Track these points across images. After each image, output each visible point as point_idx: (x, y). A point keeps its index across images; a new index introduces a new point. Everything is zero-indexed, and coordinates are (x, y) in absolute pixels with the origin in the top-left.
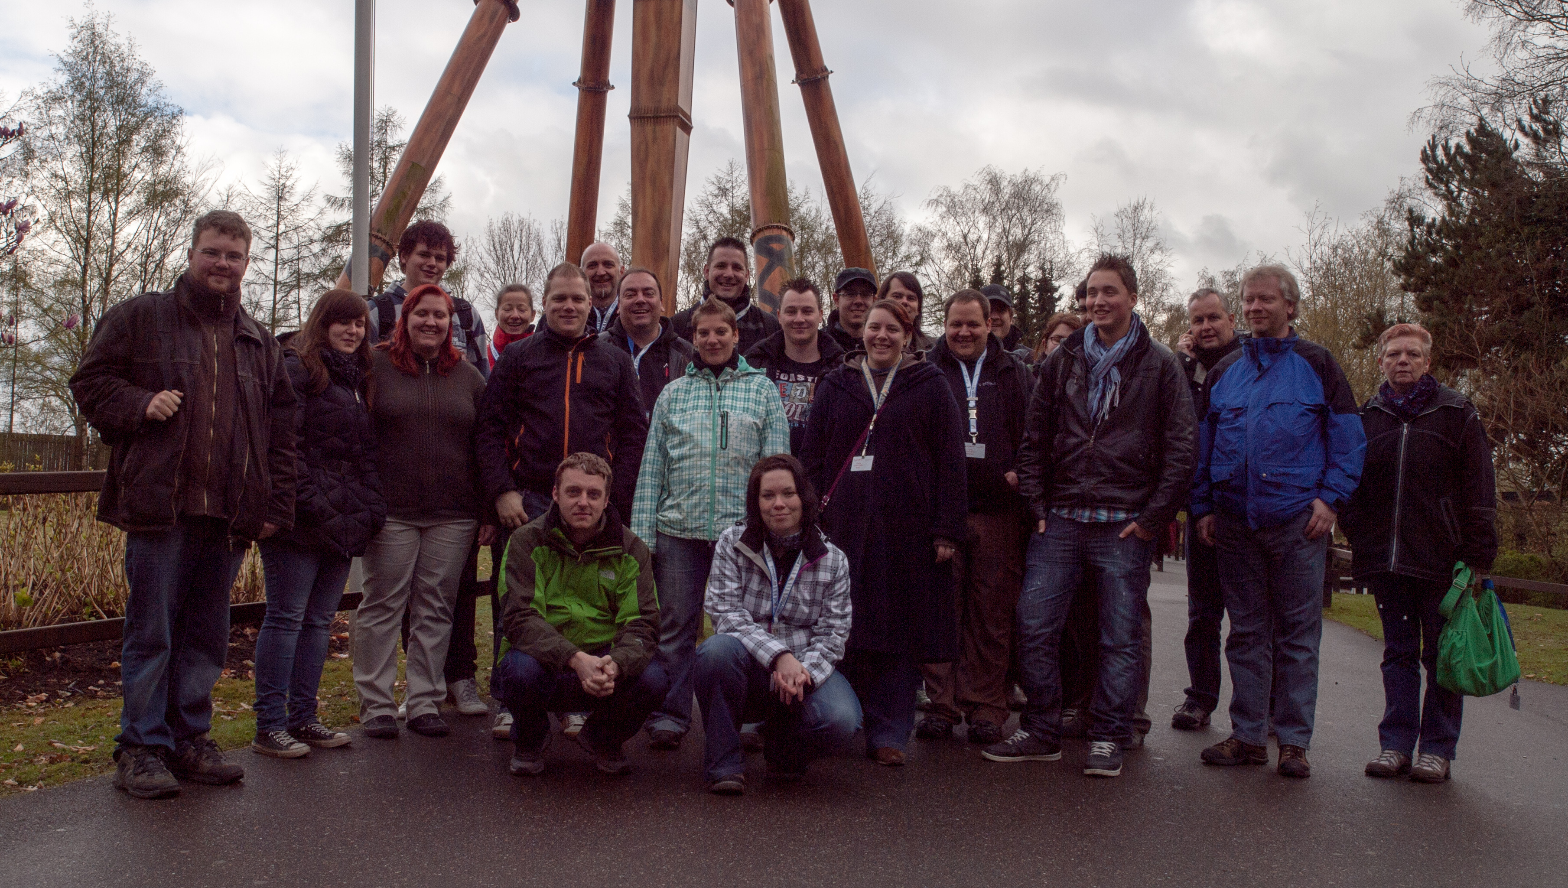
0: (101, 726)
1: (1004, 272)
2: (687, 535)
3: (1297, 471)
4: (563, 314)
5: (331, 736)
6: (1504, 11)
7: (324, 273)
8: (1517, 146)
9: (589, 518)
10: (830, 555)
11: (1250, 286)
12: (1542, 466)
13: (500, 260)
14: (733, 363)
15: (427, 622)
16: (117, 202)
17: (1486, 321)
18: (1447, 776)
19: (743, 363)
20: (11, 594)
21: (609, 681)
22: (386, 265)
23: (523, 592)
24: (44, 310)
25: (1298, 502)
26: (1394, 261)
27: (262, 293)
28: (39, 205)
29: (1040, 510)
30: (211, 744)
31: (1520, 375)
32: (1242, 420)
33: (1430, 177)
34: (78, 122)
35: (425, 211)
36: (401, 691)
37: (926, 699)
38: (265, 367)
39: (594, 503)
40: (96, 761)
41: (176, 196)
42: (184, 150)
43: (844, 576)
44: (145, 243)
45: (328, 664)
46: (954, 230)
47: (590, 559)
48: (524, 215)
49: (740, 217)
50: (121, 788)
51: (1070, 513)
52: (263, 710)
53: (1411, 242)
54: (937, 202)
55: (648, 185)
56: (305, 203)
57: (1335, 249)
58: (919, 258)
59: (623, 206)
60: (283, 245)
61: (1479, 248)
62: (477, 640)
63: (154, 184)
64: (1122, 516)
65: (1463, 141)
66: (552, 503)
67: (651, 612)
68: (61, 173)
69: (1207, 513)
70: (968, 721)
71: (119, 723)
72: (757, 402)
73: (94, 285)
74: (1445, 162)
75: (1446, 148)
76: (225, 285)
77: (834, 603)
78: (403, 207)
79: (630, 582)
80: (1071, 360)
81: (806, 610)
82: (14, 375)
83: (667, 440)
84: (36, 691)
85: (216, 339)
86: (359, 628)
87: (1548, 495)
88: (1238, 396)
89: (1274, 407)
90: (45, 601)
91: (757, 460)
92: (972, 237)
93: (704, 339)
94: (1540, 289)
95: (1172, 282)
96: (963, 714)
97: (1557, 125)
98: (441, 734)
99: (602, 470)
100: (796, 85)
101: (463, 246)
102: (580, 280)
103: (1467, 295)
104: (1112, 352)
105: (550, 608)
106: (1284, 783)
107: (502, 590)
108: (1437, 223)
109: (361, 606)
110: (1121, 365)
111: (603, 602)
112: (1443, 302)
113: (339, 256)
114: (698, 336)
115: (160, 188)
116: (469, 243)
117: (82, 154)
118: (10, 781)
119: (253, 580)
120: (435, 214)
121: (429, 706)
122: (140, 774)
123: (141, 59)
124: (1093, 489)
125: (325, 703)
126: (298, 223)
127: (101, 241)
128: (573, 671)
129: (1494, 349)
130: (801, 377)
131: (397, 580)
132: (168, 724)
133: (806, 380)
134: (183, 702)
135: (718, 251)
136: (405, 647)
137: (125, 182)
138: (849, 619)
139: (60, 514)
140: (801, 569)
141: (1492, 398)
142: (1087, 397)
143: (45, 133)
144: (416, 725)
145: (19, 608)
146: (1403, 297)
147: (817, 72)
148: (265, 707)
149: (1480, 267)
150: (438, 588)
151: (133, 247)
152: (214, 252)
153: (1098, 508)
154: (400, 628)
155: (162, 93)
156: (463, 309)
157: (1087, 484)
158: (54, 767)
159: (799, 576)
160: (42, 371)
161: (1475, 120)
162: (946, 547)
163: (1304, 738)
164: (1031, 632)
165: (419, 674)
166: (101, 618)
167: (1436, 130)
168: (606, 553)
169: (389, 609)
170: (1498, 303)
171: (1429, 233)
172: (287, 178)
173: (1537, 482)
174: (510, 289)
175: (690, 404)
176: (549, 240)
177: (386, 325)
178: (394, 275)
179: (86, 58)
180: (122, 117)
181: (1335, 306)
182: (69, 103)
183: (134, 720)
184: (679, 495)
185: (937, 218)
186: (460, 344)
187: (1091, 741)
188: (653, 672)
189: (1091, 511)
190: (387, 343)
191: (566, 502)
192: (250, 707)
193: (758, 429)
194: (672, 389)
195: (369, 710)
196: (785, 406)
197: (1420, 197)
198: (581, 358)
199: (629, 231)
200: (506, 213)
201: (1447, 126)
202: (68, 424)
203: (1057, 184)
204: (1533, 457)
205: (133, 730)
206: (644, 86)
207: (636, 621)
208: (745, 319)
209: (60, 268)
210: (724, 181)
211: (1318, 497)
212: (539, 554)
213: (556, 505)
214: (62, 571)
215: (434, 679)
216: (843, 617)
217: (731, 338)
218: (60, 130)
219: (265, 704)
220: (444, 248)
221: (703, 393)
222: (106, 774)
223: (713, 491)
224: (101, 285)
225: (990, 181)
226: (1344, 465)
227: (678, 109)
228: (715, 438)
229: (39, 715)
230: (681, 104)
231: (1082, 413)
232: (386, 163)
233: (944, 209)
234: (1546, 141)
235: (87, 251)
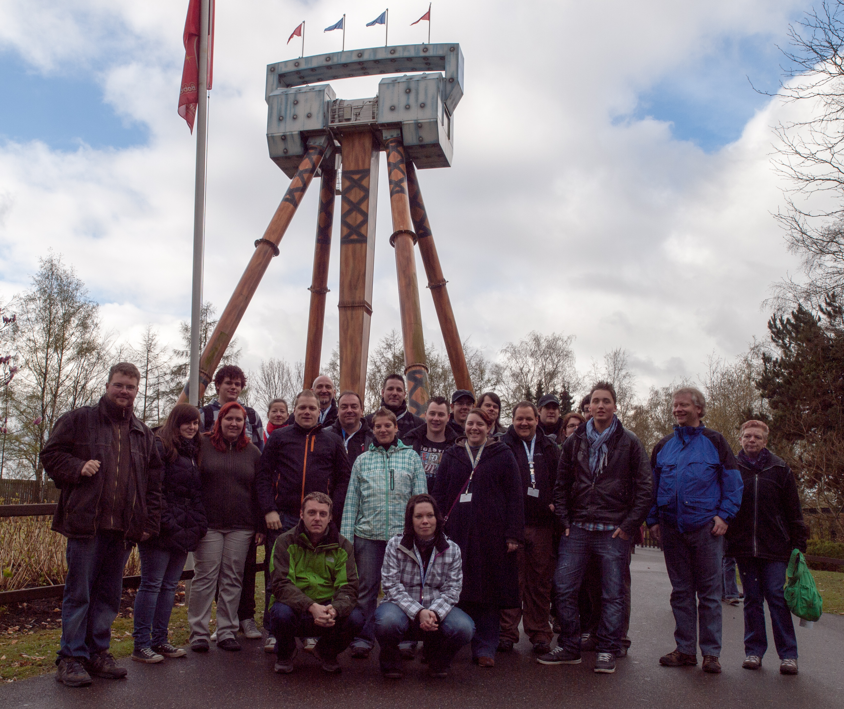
0: (49, 645)
1: (543, 388)
2: (374, 538)
3: (706, 500)
4: (304, 416)
5: (175, 651)
6: (809, 249)
7: (172, 392)
8: (819, 319)
9: (320, 527)
10: (451, 547)
13: (268, 383)
14: (395, 443)
15: (228, 587)
16: (62, 354)
17: (807, 414)
19: (400, 443)
21: (331, 618)
22: (206, 388)
23: (281, 569)
24: (21, 412)
25: (706, 518)
26: (756, 382)
28: (20, 356)
29: (567, 523)
30: (110, 656)
31: (828, 443)
32: (674, 472)
33: (774, 336)
34: (42, 311)
35: (227, 357)
38: (146, 448)
39: (323, 519)
40: (46, 665)
41: (94, 350)
42: (98, 326)
43: (458, 558)
44: (76, 375)
45: (174, 610)
46: (515, 366)
47: (320, 551)
48: (281, 359)
49: (398, 360)
50: (59, 681)
51: (582, 525)
52: (138, 637)
53: (765, 371)
54: (506, 351)
55: (348, 343)
56: (162, 353)
57: (723, 375)
58: (495, 381)
59: (335, 355)
60: (150, 376)
61: (802, 374)
62: (256, 596)
63: (83, 343)
64: (611, 527)
65: (791, 317)
66: (300, 520)
67: (354, 580)
68: (32, 338)
71: (59, 643)
72: (409, 464)
73: (48, 398)
74: (781, 328)
75: (781, 321)
76: (125, 403)
77: (453, 573)
78: (216, 356)
79: (342, 564)
80: (580, 441)
81: (439, 578)
82: (4, 447)
83: (360, 486)
84: (13, 625)
85: (119, 432)
86: (192, 591)
88: (672, 458)
89: (692, 465)
90: (19, 574)
91: (410, 496)
92: (525, 370)
93: (379, 430)
94: (836, 397)
95: (636, 393)
97: (840, 308)
98: (237, 650)
99: (327, 501)
100: (429, 289)
102: (314, 398)
103: (797, 400)
104: (602, 436)
105: (298, 579)
106: (707, 676)
107: (272, 569)
108: (779, 360)
109: (194, 578)
110: (607, 443)
111: (326, 575)
112: (783, 403)
113: (180, 382)
114: (376, 428)
115: (85, 346)
116: (251, 375)
117: (44, 328)
119: (133, 563)
120: (232, 359)
121: (229, 634)
122: (70, 673)
123: (77, 278)
124: (595, 512)
125: (172, 632)
126: (158, 364)
127: (52, 374)
128: (311, 614)
129: (813, 429)
130: (435, 450)
131: (213, 564)
132: (87, 644)
133: (438, 452)
134: (95, 632)
135: (389, 381)
136: (216, 602)
137: (67, 342)
138: (461, 582)
139: (28, 526)
140: (435, 557)
141: (813, 457)
142: (589, 461)
143: (25, 317)
144: (222, 645)
145: (5, 578)
146: (762, 401)
147: (439, 282)
148: (139, 635)
149: (803, 384)
151: (69, 377)
152: (119, 385)
153: (598, 523)
154: (214, 591)
155: (88, 295)
156: (251, 413)
157: (591, 509)
158: (23, 669)
159: (435, 560)
160: (19, 445)
161: (796, 305)
162: (512, 543)
163: (716, 651)
164: (561, 591)
165: (223, 616)
166: (50, 584)
167: (776, 311)
168: (329, 548)
169: (209, 581)
170: (814, 404)
171: (775, 366)
172: (152, 340)
174: (276, 401)
175: (372, 466)
176: (294, 372)
177: (209, 422)
178: (211, 392)
179: (48, 278)
180: (66, 308)
181: (725, 406)
182: (38, 301)
183: (68, 642)
184: (369, 516)
185: (506, 360)
186: (249, 432)
187: (598, 652)
188: (356, 614)
189: (594, 525)
190: (209, 433)
191: (308, 519)
193: (410, 479)
194: (362, 458)
195: (195, 636)
196: (424, 465)
197: (769, 347)
198: (313, 438)
199: (338, 368)
200: (271, 358)
201: (781, 309)
202: (32, 474)
203: (571, 341)
204: (837, 488)
205: (67, 648)
206: (346, 290)
207: (345, 585)
208: (403, 419)
209: (30, 389)
210: (389, 341)
211: (717, 515)
212: (292, 549)
213: (302, 521)
214: (30, 558)
215: (231, 618)
216: (457, 581)
217: (394, 430)
218: (33, 316)
219: (140, 633)
220: (239, 379)
221: (379, 460)
222: (51, 672)
223: (387, 514)
224: (52, 399)
225: (535, 339)
226: (732, 498)
227: (364, 302)
228: (387, 484)
229: (14, 639)
230: (366, 299)
231: (587, 470)
232: (206, 332)
233: (510, 355)
234: (835, 317)
235: (45, 380)
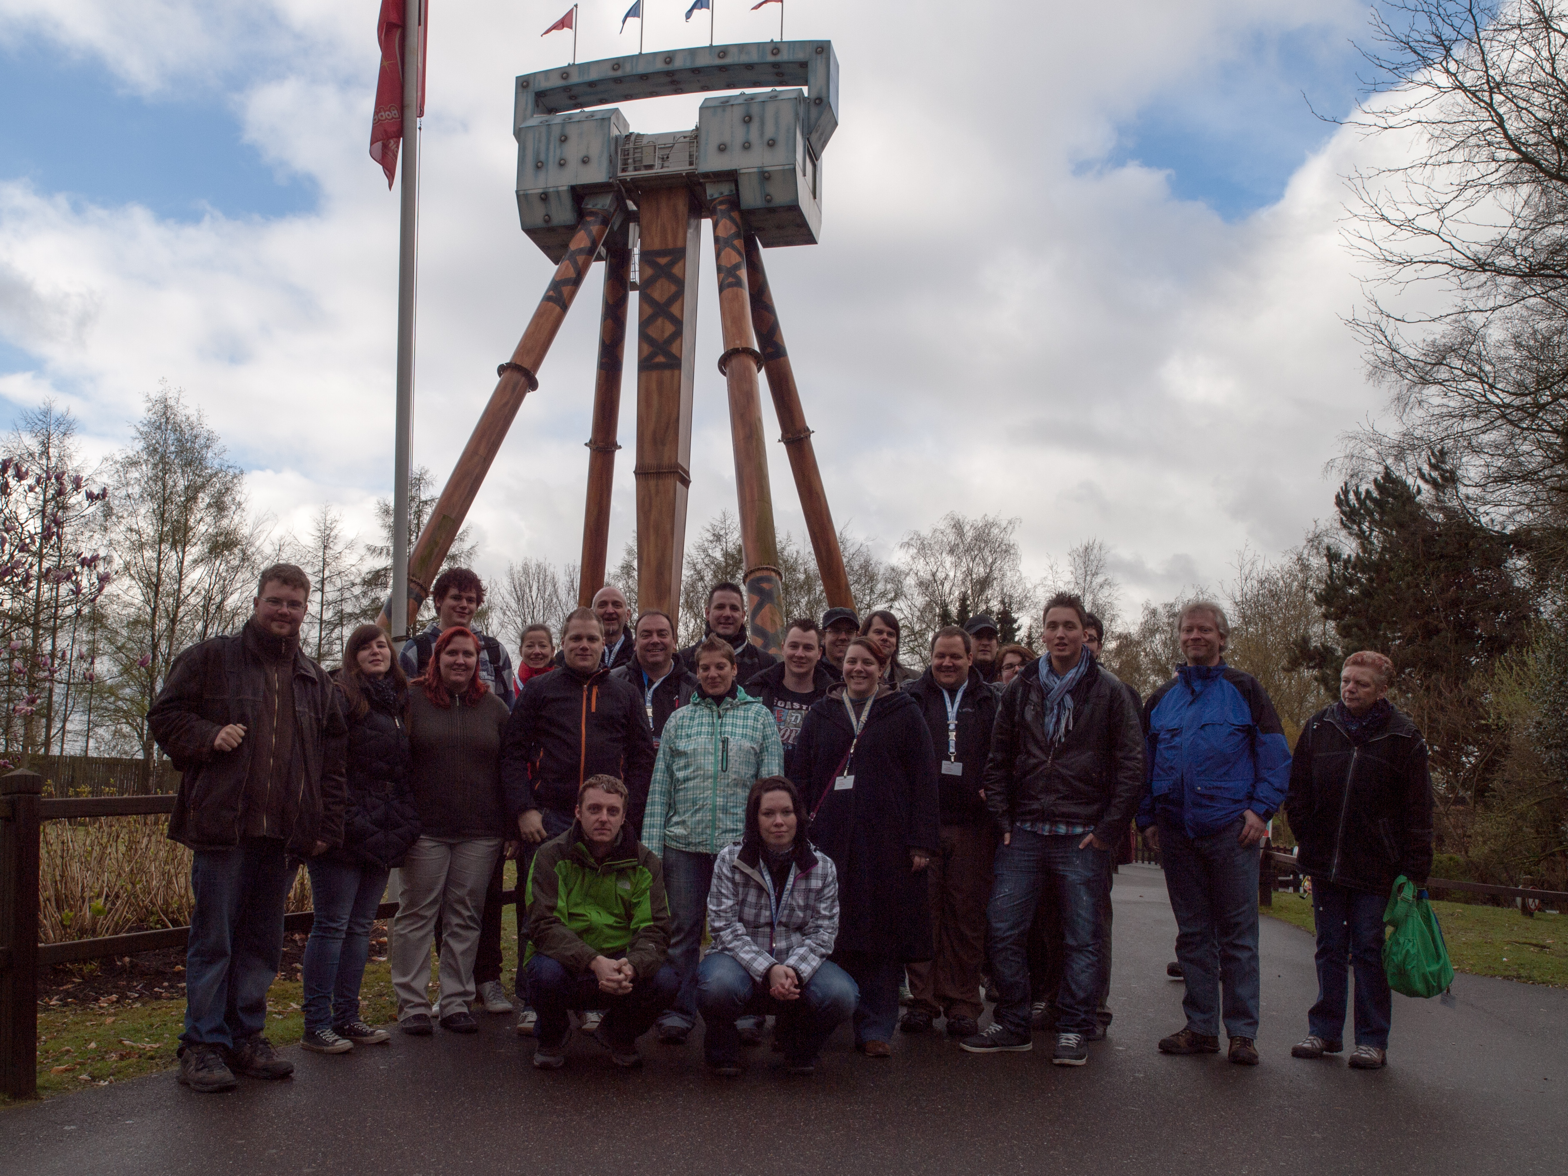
0: (165, 1025)
1: (968, 606)
2: (691, 849)
3: (1230, 784)
4: (580, 652)
5: (372, 1033)
6: (1402, 376)
7: (364, 613)
8: (1419, 491)
9: (608, 833)
10: (820, 863)
11: (1189, 618)
12: (1456, 775)
13: (520, 599)
14: (732, 693)
15: (457, 929)
16: (184, 552)
17: (1399, 645)
18: (1384, 1062)
19: (741, 693)
20: (87, 904)
21: (626, 980)
22: (419, 606)
23: (545, 901)
24: (118, 648)
25: (1231, 813)
26: (1315, 593)
27: (310, 631)
28: (115, 555)
29: (1006, 824)
30: (265, 1042)
31: (1432, 693)
32: (1178, 739)
33: (1344, 519)
34: (151, 482)
35: (454, 557)
36: (435, 991)
37: (907, 993)
38: (319, 704)
39: (612, 819)
40: (161, 1057)
41: (236, 546)
42: (243, 506)
43: (832, 881)
44: (207, 587)
45: (369, 967)
46: (923, 569)
47: (609, 871)
48: (541, 560)
49: (732, 561)
50: (184, 1082)
51: (1032, 826)
52: (310, 1011)
53: (1330, 576)
54: (908, 545)
55: (652, 531)
56: (348, 551)
57: (1262, 582)
58: (893, 595)
59: (629, 552)
60: (327, 588)
61: (1390, 581)
62: (503, 944)
63: (217, 535)
64: (1079, 829)
65: (1372, 487)
66: (574, 821)
67: (663, 919)
68: (135, 527)
69: (1152, 824)
70: (946, 1015)
71: (182, 1022)
72: (754, 729)
73: (162, 625)
74: (1357, 505)
75: (1357, 493)
76: (286, 630)
77: (823, 905)
78: (435, 554)
79: (644, 892)
80: (1027, 689)
81: (801, 914)
82: (90, 704)
83: (673, 762)
84: (107, 992)
85: (277, 678)
86: (397, 935)
87: (1461, 801)
88: (1175, 718)
89: (1207, 728)
90: (117, 910)
91: (754, 781)
92: (940, 575)
93: (705, 674)
94: (1446, 617)
95: (1120, 613)
96: (942, 1009)
97: (1452, 472)
98: (470, 1031)
99: (620, 789)
100: (782, 443)
101: (489, 589)
102: (595, 622)
103: (1381, 622)
104: (1064, 681)
105: (571, 915)
107: (529, 900)
108: (1353, 559)
109: (397, 915)
110: (1072, 692)
111: (620, 910)
112: (1360, 628)
113: (377, 598)
114: (701, 671)
115: (221, 539)
116: (493, 585)
117: (154, 511)
118: (84, 1077)
119: (301, 891)
120: (462, 560)
121: (460, 1005)
122: (202, 1069)
123: (208, 428)
124: (1052, 805)
125: (366, 1003)
126: (341, 569)
127: (168, 585)
128: (593, 972)
129: (1407, 671)
130: (797, 705)
131: (431, 890)
132: (227, 1024)
133: (801, 708)
134: (241, 1004)
135: (717, 594)
136: (438, 951)
137: (191, 534)
138: (836, 920)
139: (130, 832)
140: (795, 879)
142: (1044, 722)
143: (123, 493)
144: (448, 1022)
145: (94, 918)
146: (1325, 625)
147: (800, 432)
148: (312, 1009)
149: (1391, 597)
150: (467, 898)
151: (196, 591)
152: (276, 601)
153: (1057, 822)
154: (433, 933)
155: (226, 456)
156: (492, 646)
157: (1047, 800)
158: (123, 1063)
159: (794, 885)
160: (115, 702)
161: (1381, 469)
162: (920, 856)
163: (1250, 1029)
164: (999, 933)
165: (450, 977)
166: (167, 927)
167: (1348, 478)
168: (622, 866)
169: (423, 917)
170: (1409, 629)
171: (1346, 568)
172: (332, 529)
173: (1451, 788)
174: (532, 628)
175: (694, 730)
176: (562, 581)
177: (423, 661)
178: (428, 613)
179: (159, 428)
180: (190, 478)
181: (1265, 633)
182: (144, 467)
183: (197, 1020)
184: (684, 813)
185: (908, 559)
186: (488, 677)
187: (1058, 1032)
189: (1052, 826)
191: (588, 820)
192: (299, 1007)
193: (756, 754)
194: (678, 717)
195: (406, 1010)
196: (780, 730)
197: (1336, 536)
198: (595, 690)
199: (635, 574)
200: (525, 559)
201: (1357, 475)
202: (136, 748)
203: (1014, 527)
204: (1447, 766)
205: (195, 1029)
206: (647, 446)
207: (649, 927)
209: (133, 610)
210: (718, 529)
211: (1250, 808)
212: (562, 867)
213: (579, 823)
214: (134, 884)
215: (464, 980)
216: (831, 918)
217: (731, 672)
218: (135, 490)
219: (313, 1005)
220: (474, 591)
221: (705, 720)
222: (170, 1069)
223: (714, 810)
224: (168, 626)
225: (955, 526)
226: (1271, 779)
227: (678, 466)
228: (716, 761)
229: (110, 1015)
231: (1039, 736)
232: (420, 516)
233: (915, 551)
234: (1444, 486)
235: (156, 595)
